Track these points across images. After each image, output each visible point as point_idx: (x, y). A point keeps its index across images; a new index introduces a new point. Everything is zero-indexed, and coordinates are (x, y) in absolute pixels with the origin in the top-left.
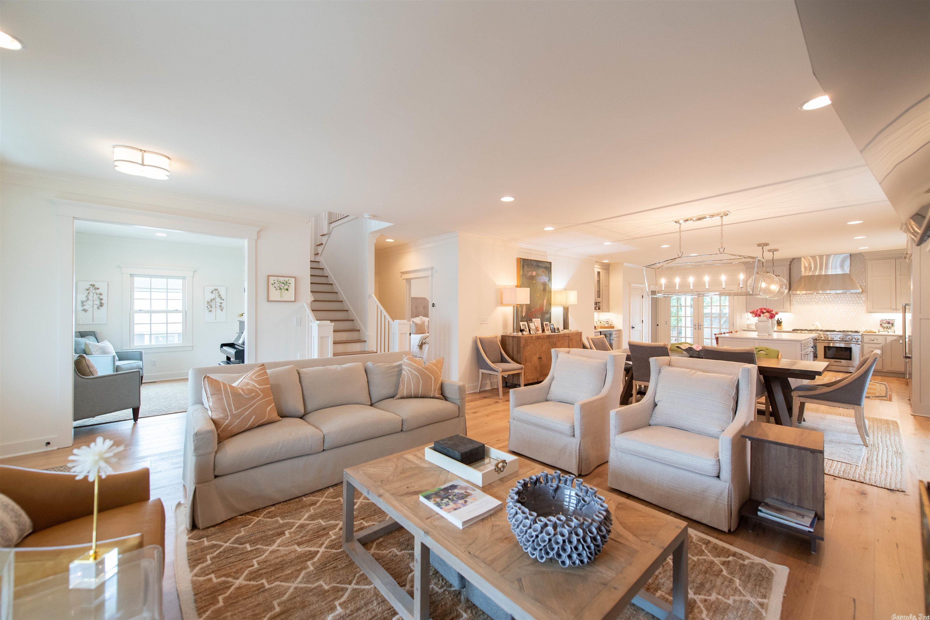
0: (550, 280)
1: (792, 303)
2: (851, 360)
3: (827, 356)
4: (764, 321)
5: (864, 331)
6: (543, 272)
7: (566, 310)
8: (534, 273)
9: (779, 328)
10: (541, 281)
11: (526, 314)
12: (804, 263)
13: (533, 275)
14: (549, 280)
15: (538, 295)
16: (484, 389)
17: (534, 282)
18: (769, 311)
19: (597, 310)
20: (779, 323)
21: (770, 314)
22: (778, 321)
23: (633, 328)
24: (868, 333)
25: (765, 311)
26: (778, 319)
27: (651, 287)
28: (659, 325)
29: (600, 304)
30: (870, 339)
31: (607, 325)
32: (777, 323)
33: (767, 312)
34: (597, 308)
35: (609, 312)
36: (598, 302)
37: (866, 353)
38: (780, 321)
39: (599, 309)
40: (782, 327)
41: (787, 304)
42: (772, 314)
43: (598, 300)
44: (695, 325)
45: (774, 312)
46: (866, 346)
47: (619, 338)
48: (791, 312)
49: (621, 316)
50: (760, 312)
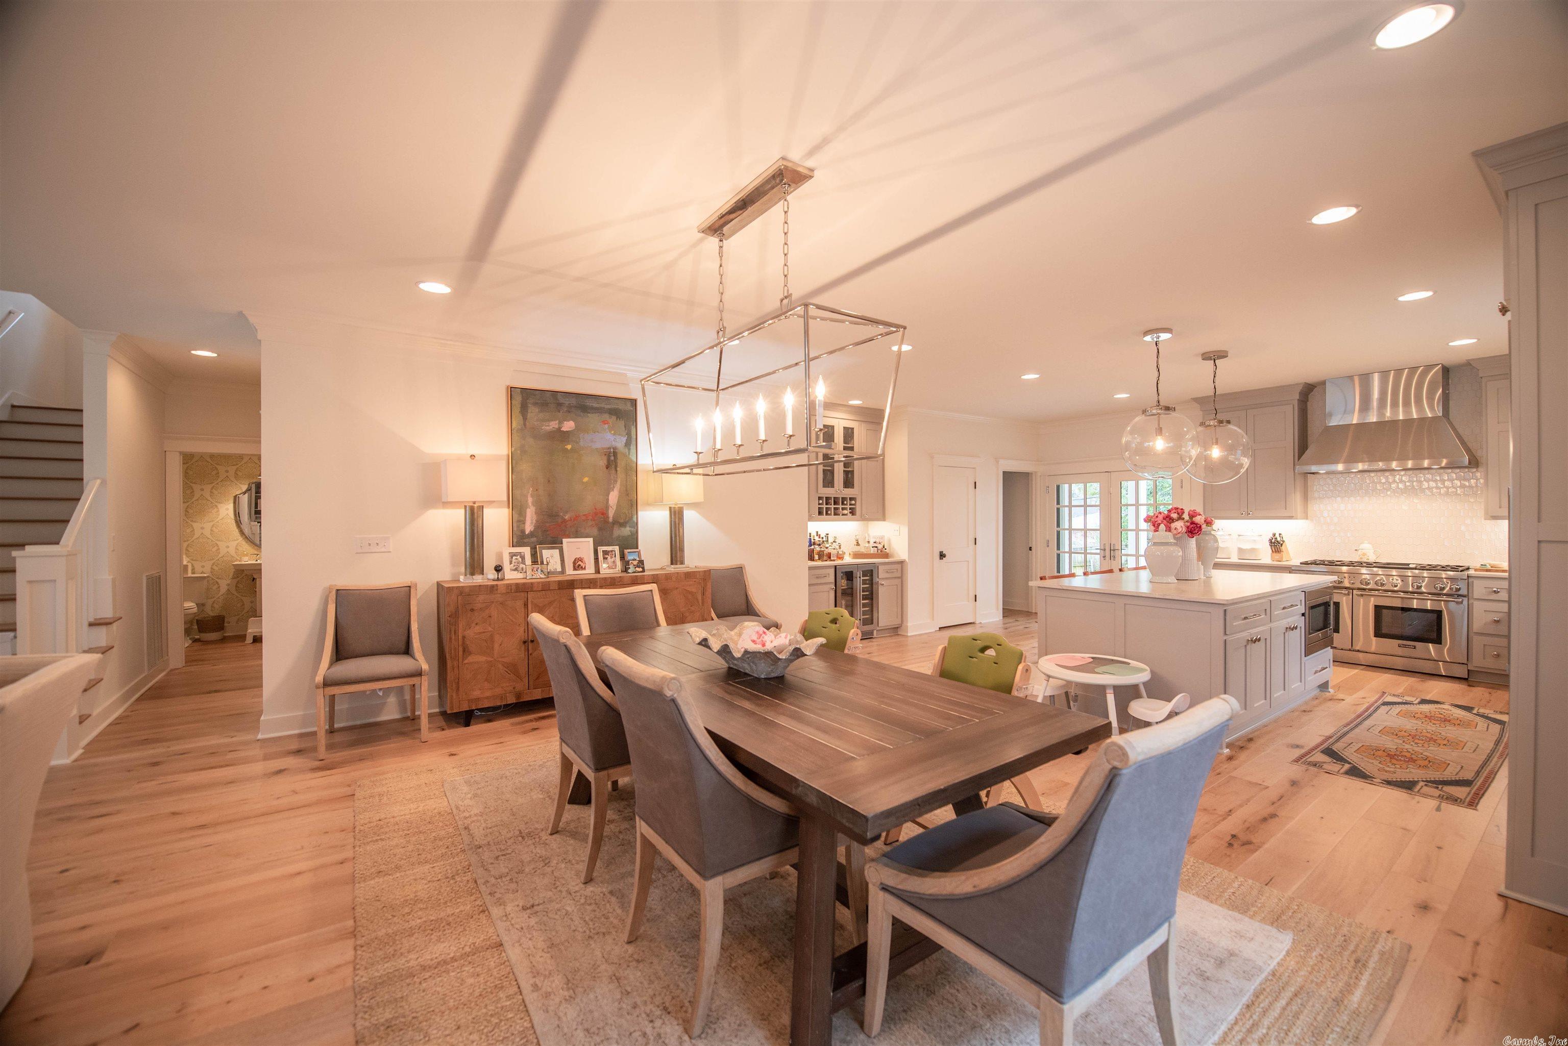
0: (631, 441)
1: (1309, 494)
2: (1441, 644)
3: (1385, 630)
4: (1166, 544)
5: (1478, 566)
6: (605, 422)
7: (677, 517)
8: (568, 426)
9: (1277, 556)
10: (598, 445)
11: (537, 527)
12: (1332, 398)
13: (564, 429)
14: (628, 444)
15: (586, 479)
16: (372, 720)
17: (569, 447)
18: (1186, 516)
19: (846, 515)
20: (1276, 545)
21: (1189, 524)
22: (1273, 541)
23: (942, 556)
24: (1487, 571)
25: (1174, 516)
26: (1274, 535)
27: (1002, 462)
28: (1033, 549)
29: (853, 502)
30: (1490, 590)
31: (873, 551)
32: (1271, 546)
33: (1180, 518)
34: (845, 512)
35: (884, 520)
36: (848, 497)
37: (1477, 626)
38: (1279, 539)
39: (853, 512)
40: (1284, 554)
41: (1296, 499)
42: (1193, 523)
43: (848, 493)
44: (1105, 550)
45: (1199, 519)
46: (1478, 607)
47: (900, 580)
48: (1307, 519)
49: (905, 530)
50: (1164, 519)
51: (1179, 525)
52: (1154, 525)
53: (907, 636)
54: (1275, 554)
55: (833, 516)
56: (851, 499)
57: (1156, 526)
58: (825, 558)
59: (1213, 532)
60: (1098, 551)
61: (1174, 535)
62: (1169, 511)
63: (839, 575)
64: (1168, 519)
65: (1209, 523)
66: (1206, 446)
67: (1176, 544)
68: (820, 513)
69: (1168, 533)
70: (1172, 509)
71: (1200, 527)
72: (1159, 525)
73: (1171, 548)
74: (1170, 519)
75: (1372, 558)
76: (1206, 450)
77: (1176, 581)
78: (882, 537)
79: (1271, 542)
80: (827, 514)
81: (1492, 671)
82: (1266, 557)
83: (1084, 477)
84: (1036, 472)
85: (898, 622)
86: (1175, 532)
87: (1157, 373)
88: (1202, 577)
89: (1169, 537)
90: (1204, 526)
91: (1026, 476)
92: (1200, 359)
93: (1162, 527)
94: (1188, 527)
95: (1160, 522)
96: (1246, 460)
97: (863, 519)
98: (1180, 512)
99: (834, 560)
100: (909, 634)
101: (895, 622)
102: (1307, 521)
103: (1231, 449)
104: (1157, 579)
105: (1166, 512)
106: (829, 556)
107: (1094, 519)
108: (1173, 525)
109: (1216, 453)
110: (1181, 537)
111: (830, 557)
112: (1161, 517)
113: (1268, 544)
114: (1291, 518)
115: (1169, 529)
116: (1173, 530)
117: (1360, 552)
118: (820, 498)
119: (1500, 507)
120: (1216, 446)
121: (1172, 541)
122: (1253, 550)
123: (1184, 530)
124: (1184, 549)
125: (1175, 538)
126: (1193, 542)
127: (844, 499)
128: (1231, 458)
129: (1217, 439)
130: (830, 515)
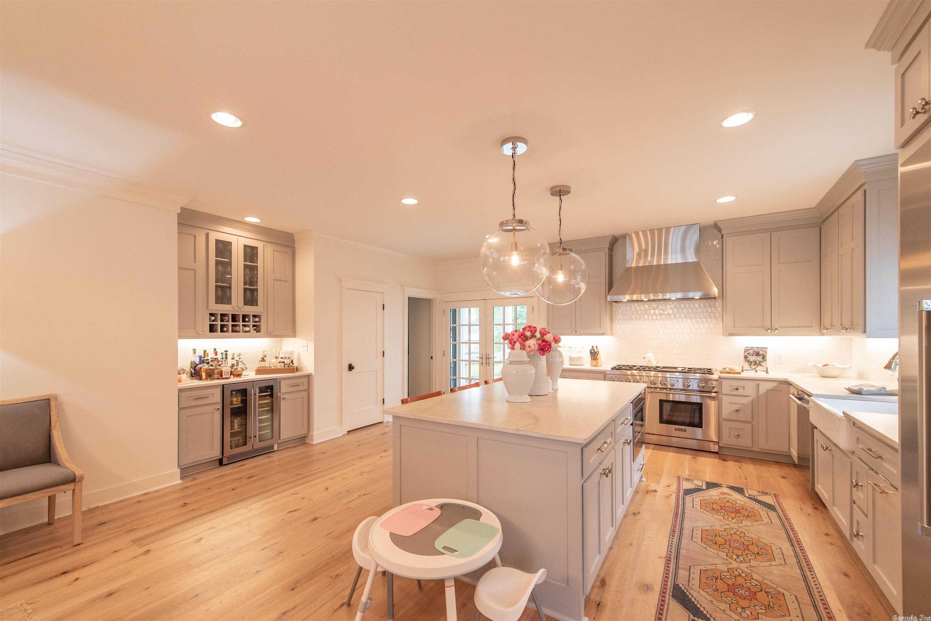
1: (614, 317)
2: (702, 426)
3: (666, 418)
4: (521, 363)
5: (721, 370)
9: (594, 363)
18: (538, 335)
19: (249, 331)
20: (594, 354)
21: (540, 342)
22: (592, 351)
23: (351, 368)
24: (728, 373)
25: (528, 334)
26: (593, 347)
27: (407, 289)
28: (434, 358)
29: (257, 319)
30: (732, 387)
31: (279, 366)
32: (591, 355)
33: (533, 336)
34: (247, 329)
35: (295, 336)
36: (251, 314)
37: (725, 413)
38: (596, 350)
39: (257, 328)
40: (599, 361)
41: (606, 320)
42: (544, 341)
43: (250, 310)
44: (482, 358)
45: (549, 337)
46: (726, 400)
47: (306, 393)
48: (612, 335)
49: (312, 346)
50: (519, 337)
51: (532, 343)
52: (511, 343)
53: (313, 445)
54: (593, 361)
55: (230, 333)
56: (254, 316)
57: (512, 344)
58: (216, 376)
59: (559, 349)
60: (478, 359)
61: (528, 353)
62: (524, 329)
63: (227, 393)
64: (523, 338)
65: (557, 340)
66: (553, 271)
67: (529, 362)
68: (212, 329)
69: (524, 352)
70: (526, 327)
71: (550, 345)
72: (515, 342)
73: (526, 367)
74: (525, 337)
75: (654, 364)
76: (553, 275)
77: (529, 399)
78: (292, 353)
79: (591, 353)
80: (222, 331)
81: (733, 447)
82: (587, 364)
83: (469, 303)
84: (435, 299)
85: (304, 432)
86: (529, 350)
87: (513, 185)
88: (551, 391)
89: (523, 355)
90: (553, 344)
91: (428, 302)
92: (549, 194)
93: (518, 345)
94: (540, 345)
95: (515, 340)
96: (584, 286)
97: (269, 335)
98: (533, 330)
99: (227, 378)
100: (314, 443)
101: (301, 432)
102: (612, 336)
103: (572, 274)
104: (513, 399)
105: (521, 330)
106: (221, 374)
107: (476, 336)
108: (528, 343)
109: (560, 277)
110: (533, 355)
111: (222, 376)
112: (516, 335)
113: (589, 353)
114: (603, 334)
115: (523, 347)
116: (527, 348)
117: (646, 360)
118: (211, 315)
119: (734, 327)
120: (560, 272)
121: (526, 359)
122: (579, 358)
123: (537, 347)
124: (536, 366)
125: (529, 356)
126: (543, 359)
127: (244, 317)
128: (573, 282)
129: (561, 265)
130: (227, 331)
